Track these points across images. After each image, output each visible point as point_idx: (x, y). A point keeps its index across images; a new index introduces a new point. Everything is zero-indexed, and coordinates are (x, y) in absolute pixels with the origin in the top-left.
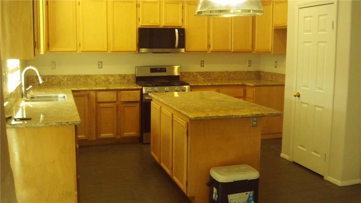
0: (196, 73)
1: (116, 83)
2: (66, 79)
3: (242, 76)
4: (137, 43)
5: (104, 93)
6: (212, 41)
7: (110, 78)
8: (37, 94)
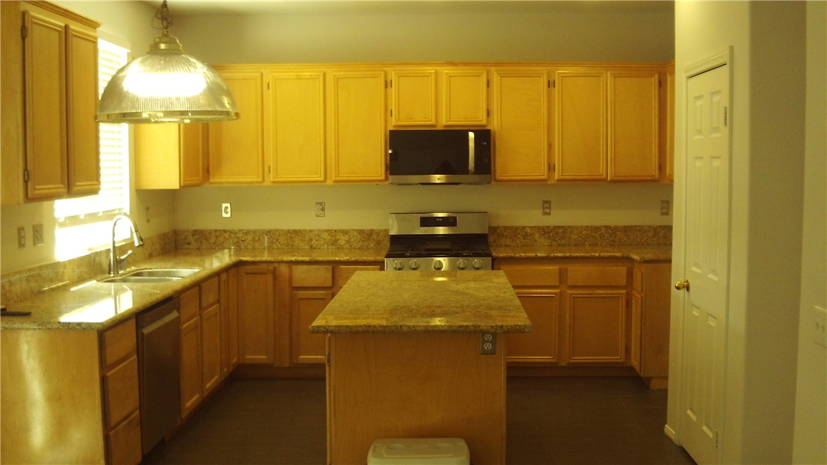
0: (532, 228)
1: (353, 247)
2: (250, 238)
3: (646, 238)
4: (386, 165)
5: (305, 267)
6: (559, 157)
7: (340, 236)
8: (153, 267)
